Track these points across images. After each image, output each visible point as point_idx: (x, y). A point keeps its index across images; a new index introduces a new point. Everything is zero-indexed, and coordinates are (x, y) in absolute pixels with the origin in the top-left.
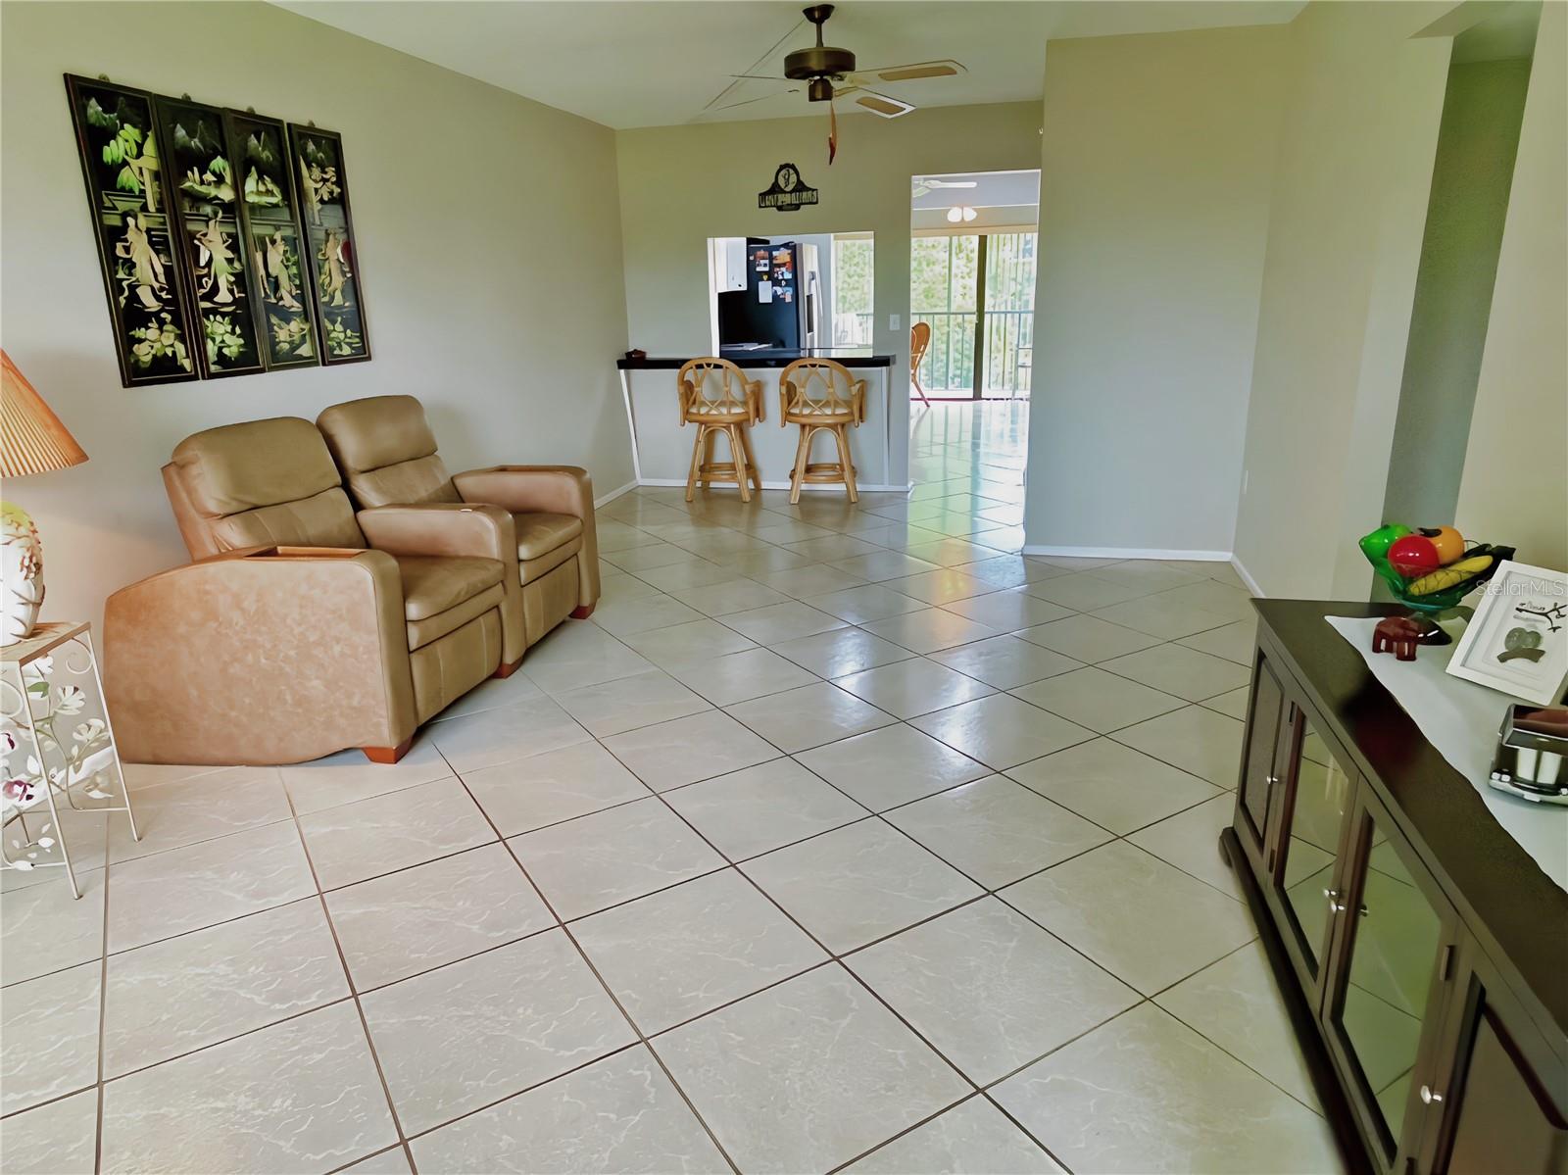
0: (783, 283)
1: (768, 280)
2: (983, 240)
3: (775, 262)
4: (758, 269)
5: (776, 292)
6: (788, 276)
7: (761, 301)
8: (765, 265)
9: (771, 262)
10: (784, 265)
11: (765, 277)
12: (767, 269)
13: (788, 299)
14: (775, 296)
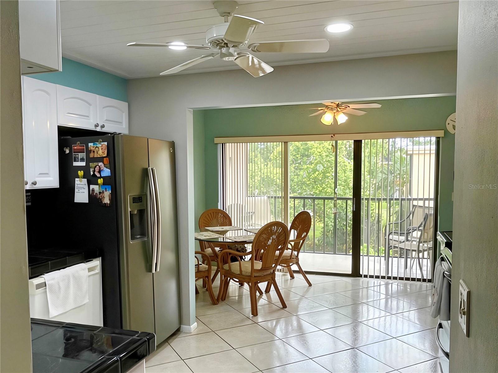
0: (100, 181)
1: (84, 177)
2: (358, 145)
3: (91, 155)
4: (75, 164)
5: (93, 190)
6: (107, 172)
7: (76, 200)
8: (82, 160)
9: (88, 155)
10: (101, 159)
11: (81, 173)
12: (83, 164)
13: (107, 201)
14: (91, 196)
